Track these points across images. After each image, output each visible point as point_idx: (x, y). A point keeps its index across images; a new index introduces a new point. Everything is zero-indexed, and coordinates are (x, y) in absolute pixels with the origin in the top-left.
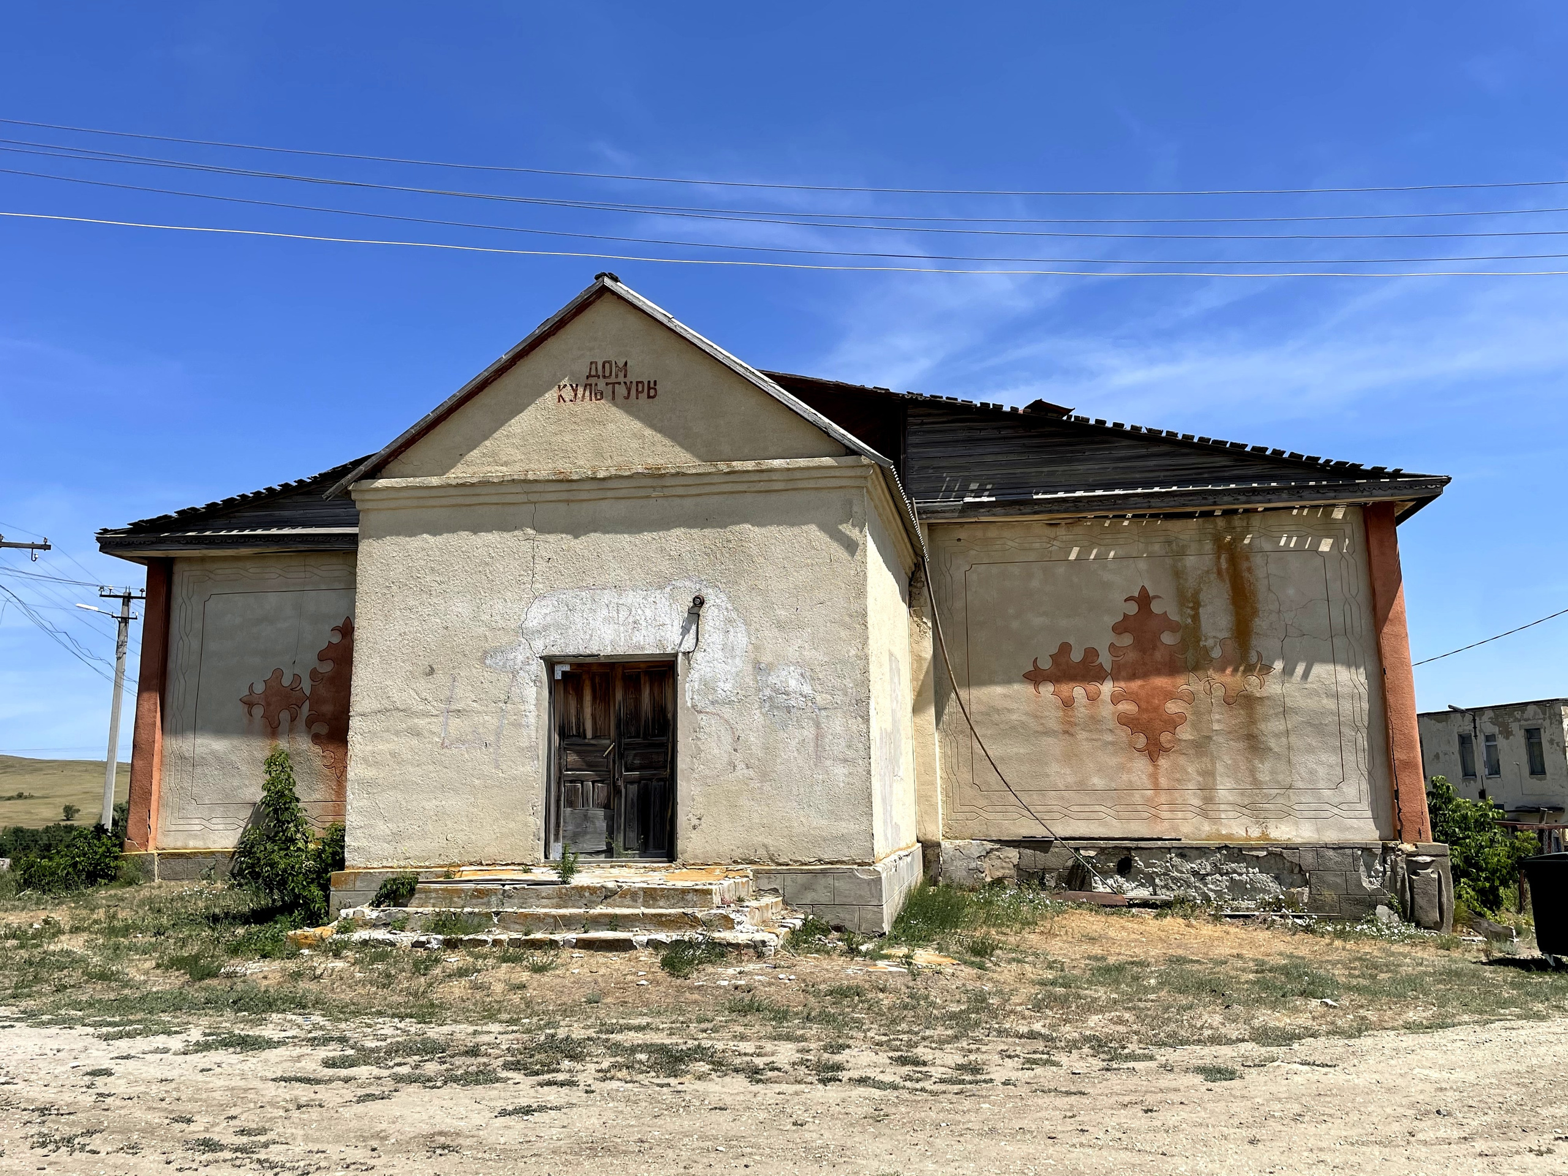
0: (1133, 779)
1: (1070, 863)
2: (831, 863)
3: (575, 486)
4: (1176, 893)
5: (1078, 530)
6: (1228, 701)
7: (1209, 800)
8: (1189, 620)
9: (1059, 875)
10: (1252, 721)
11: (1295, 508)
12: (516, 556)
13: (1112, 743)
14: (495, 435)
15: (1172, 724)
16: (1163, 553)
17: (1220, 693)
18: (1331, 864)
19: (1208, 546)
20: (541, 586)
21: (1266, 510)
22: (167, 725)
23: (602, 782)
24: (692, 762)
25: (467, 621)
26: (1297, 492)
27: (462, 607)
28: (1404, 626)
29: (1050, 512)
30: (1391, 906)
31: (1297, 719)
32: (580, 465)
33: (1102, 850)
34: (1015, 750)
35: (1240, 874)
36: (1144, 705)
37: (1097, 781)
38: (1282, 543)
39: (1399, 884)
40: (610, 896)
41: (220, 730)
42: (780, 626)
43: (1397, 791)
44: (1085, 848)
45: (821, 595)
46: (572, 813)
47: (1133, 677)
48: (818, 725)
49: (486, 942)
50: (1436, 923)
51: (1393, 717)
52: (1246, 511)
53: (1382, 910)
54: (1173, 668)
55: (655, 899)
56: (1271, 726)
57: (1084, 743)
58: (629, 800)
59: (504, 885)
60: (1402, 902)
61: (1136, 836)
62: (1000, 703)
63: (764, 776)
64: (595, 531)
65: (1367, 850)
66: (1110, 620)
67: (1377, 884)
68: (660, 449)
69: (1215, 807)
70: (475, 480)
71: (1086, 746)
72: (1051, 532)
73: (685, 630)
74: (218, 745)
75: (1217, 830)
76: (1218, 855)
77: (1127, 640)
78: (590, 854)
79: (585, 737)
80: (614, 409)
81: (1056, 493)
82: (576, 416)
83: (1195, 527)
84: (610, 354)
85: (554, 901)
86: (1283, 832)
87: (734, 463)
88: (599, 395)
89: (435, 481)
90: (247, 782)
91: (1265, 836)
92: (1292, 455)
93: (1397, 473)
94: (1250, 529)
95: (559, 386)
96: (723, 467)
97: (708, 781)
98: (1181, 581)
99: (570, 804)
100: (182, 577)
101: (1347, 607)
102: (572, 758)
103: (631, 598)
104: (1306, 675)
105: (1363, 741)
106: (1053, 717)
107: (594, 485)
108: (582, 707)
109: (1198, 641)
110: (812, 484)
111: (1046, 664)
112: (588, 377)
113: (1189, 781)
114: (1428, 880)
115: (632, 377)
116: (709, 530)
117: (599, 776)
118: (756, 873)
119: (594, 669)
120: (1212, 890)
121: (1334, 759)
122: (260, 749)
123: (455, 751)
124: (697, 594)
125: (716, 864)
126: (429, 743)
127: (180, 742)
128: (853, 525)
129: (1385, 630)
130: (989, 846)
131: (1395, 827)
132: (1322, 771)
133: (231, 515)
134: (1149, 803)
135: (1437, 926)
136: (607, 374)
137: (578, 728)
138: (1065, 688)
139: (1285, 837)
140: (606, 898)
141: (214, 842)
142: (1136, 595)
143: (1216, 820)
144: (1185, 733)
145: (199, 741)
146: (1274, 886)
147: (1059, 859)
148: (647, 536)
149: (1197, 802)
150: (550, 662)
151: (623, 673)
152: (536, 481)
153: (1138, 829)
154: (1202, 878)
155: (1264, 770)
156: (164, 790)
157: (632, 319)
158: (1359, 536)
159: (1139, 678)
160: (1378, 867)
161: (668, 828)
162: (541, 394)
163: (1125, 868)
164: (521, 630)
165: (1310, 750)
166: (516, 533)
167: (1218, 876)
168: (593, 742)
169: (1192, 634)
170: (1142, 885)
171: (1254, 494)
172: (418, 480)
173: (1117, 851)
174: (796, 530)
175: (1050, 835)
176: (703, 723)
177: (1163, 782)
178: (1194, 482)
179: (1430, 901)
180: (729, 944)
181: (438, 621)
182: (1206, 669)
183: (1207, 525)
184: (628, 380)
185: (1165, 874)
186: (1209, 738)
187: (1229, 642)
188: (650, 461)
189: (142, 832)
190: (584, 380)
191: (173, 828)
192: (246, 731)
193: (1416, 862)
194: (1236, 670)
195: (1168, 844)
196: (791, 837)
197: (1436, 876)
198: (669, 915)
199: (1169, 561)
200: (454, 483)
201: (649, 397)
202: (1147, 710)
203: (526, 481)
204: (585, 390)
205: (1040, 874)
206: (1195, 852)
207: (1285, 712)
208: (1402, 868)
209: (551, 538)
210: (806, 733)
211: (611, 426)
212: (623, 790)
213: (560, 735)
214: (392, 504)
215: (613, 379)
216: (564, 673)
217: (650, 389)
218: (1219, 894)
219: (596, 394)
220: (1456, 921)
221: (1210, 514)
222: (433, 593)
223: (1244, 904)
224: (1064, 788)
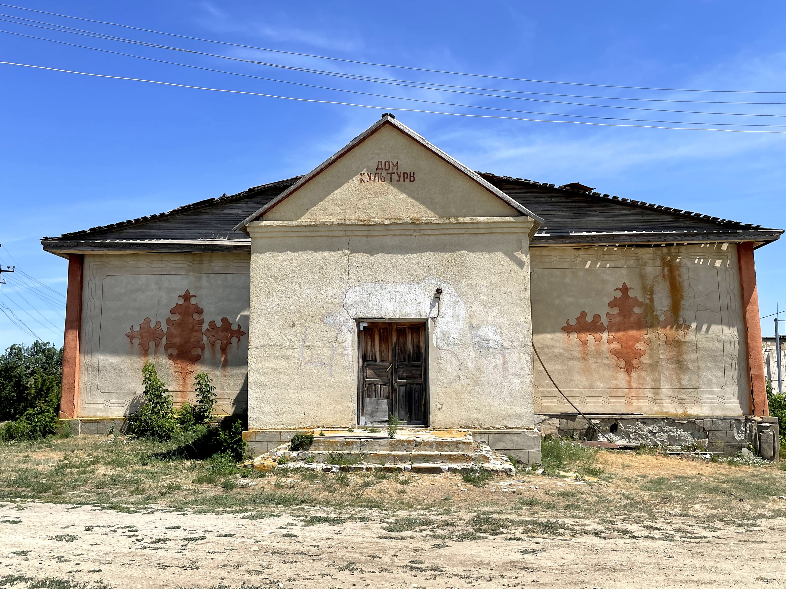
0: (618, 383)
1: (586, 426)
2: (512, 428)
3: (371, 228)
4: (641, 442)
5: (591, 252)
6: (668, 343)
7: (657, 394)
8: (648, 301)
9: (581, 432)
10: (680, 354)
11: (702, 244)
12: (339, 265)
13: (608, 364)
14: (326, 199)
15: (639, 355)
16: (635, 265)
17: (664, 339)
18: (720, 427)
19: (658, 262)
20: (353, 281)
21: (688, 244)
22: (83, 350)
23: (385, 385)
24: (437, 375)
25: (313, 298)
26: (707, 236)
27: (309, 291)
28: (757, 306)
29: (579, 242)
30: (749, 449)
31: (702, 353)
32: (374, 217)
33: (603, 420)
34: (557, 367)
35: (673, 432)
36: (624, 345)
37: (600, 384)
38: (696, 262)
39: (753, 437)
40: (418, 445)
41: (114, 352)
42: (484, 305)
43: (752, 391)
44: (594, 419)
45: (505, 289)
46: (370, 401)
47: (618, 330)
48: (504, 357)
49: (363, 468)
50: (771, 457)
51: (751, 353)
52: (678, 244)
53: (745, 450)
54: (640, 326)
55: (442, 447)
56: (690, 357)
57: (593, 364)
58: (401, 394)
59: (360, 439)
60: (755, 446)
61: (620, 413)
62: (548, 343)
63: (476, 383)
64: (382, 252)
65: (737, 420)
66: (607, 300)
67: (742, 438)
68: (417, 209)
69: (660, 398)
70: (317, 223)
71: (594, 366)
72: (576, 253)
73: (432, 306)
74: (113, 360)
75: (661, 409)
76: (662, 423)
77: (616, 311)
78: (380, 422)
79: (376, 361)
80: (391, 187)
81: (582, 232)
82: (370, 190)
83: (651, 252)
84: (389, 157)
85: (388, 447)
86: (695, 411)
87: (459, 219)
88: (383, 179)
89: (294, 223)
90: (130, 380)
91: (685, 413)
92: (705, 216)
93: (758, 228)
94: (680, 254)
95: (361, 174)
96: (453, 220)
97: (446, 385)
98: (644, 280)
99: (369, 396)
100: (89, 264)
101: (728, 296)
102: (369, 372)
103: (402, 288)
104: (707, 331)
105: (735, 364)
106: (577, 351)
107: (383, 228)
108: (374, 345)
109: (653, 312)
110: (500, 231)
111: (573, 323)
112: (376, 169)
113: (647, 384)
114: (768, 435)
115: (402, 170)
116: (445, 253)
117: (384, 381)
118: (474, 433)
119: (380, 325)
120: (659, 441)
121: (721, 374)
122: (138, 362)
123: (308, 368)
124: (438, 287)
125: (451, 428)
126: (293, 363)
127: (90, 358)
128: (522, 253)
129: (748, 308)
130: (544, 417)
131: (750, 408)
132: (714, 380)
133: (121, 231)
134: (626, 396)
135: (772, 458)
136: (387, 168)
137: (372, 356)
138: (583, 336)
139: (696, 413)
140: (416, 446)
141: (112, 413)
142: (621, 287)
143: (660, 405)
144: (645, 360)
145: (102, 357)
146: (690, 438)
147: (581, 424)
148: (411, 256)
149: (651, 395)
150: (358, 321)
151: (397, 328)
152: (350, 225)
153: (621, 409)
154: (654, 434)
155: (686, 379)
156: (81, 384)
157: (402, 140)
158: (735, 259)
159: (622, 331)
160: (742, 429)
161: (423, 409)
162: (351, 178)
163: (614, 429)
164: (343, 305)
165: (709, 369)
166: (339, 252)
167: (662, 433)
168: (380, 364)
169: (649, 308)
170: (623, 438)
171: (685, 236)
172: (285, 222)
173: (610, 420)
174: (492, 255)
175: (576, 411)
176: (442, 355)
177: (634, 385)
178: (654, 229)
179: (769, 446)
180: (492, 470)
181: (297, 298)
182: (657, 327)
183: (657, 252)
184: (399, 172)
185: (635, 432)
186: (658, 362)
187: (669, 313)
188: (411, 215)
189: (70, 408)
190: (374, 171)
191: (87, 405)
192: (130, 353)
193: (762, 426)
194: (672, 327)
195: (637, 417)
196: (491, 415)
197: (771, 433)
198: (455, 455)
199: (638, 270)
200: (305, 224)
201: (410, 181)
202: (626, 348)
203: (345, 225)
204: (375, 176)
205: (571, 432)
206: (651, 421)
207: (697, 349)
208: (755, 429)
209: (358, 255)
210: (498, 361)
211: (390, 197)
212: (397, 389)
213: (363, 360)
214: (270, 235)
215: (390, 171)
216: (364, 327)
217: (411, 177)
218: (663, 442)
219: (381, 179)
220: (780, 456)
221: (659, 246)
222: (294, 283)
223: (675, 448)
224: (581, 387)
